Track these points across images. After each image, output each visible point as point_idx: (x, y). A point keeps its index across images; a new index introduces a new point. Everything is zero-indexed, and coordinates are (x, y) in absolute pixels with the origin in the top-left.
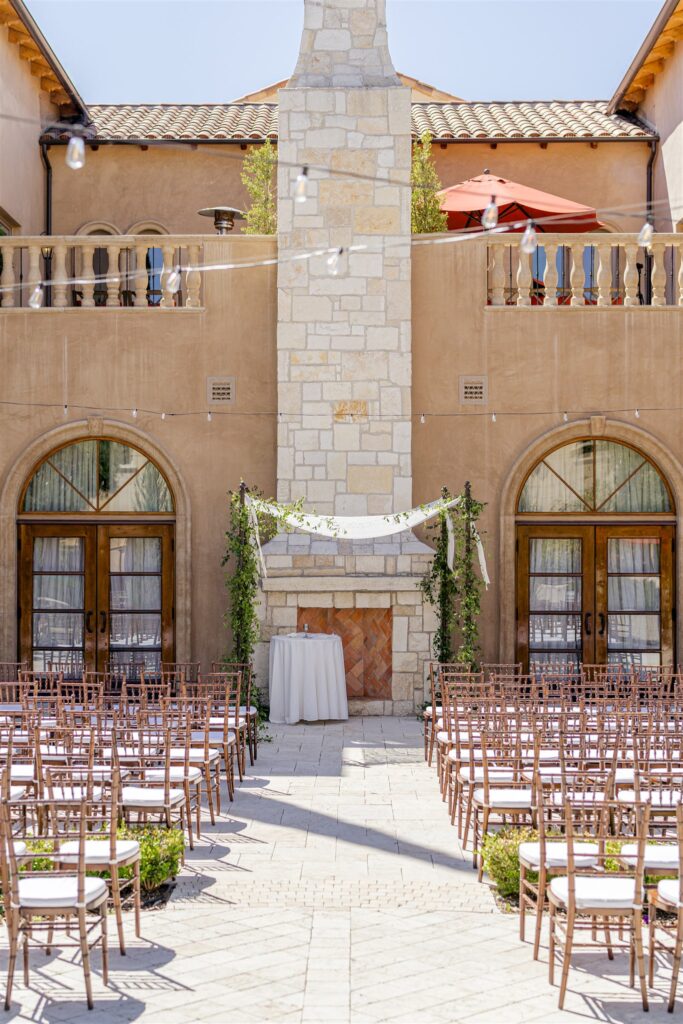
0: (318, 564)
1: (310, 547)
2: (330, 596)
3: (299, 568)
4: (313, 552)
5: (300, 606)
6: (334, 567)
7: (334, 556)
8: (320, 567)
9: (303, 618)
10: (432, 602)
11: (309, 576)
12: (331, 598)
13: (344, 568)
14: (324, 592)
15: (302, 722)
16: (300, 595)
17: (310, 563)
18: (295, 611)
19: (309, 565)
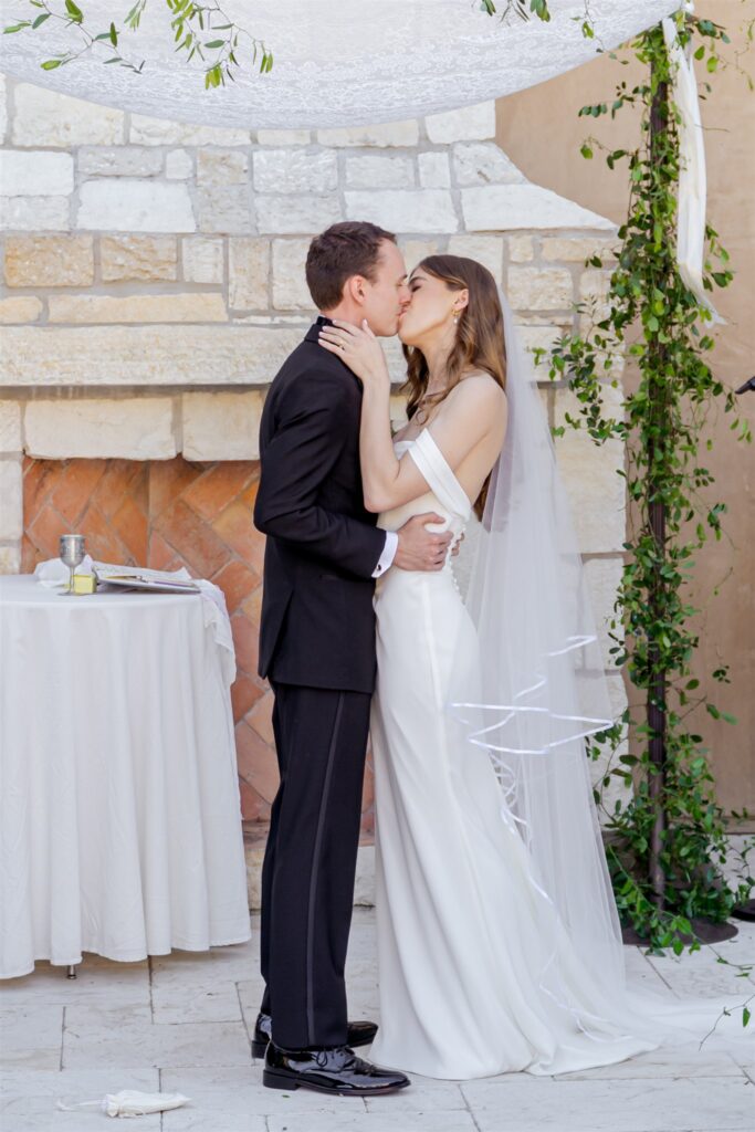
0: (109, 274)
1: (74, 201)
2: (162, 408)
3: (30, 289)
4: (86, 221)
5: (37, 451)
6: (180, 284)
7: (180, 236)
8: (119, 286)
9: (47, 507)
10: (600, 430)
11: (70, 324)
12: (168, 416)
13: (221, 288)
14: (139, 391)
15: (44, 968)
16: (32, 405)
17: (80, 271)
18: (14, 473)
19: (65, 277)
